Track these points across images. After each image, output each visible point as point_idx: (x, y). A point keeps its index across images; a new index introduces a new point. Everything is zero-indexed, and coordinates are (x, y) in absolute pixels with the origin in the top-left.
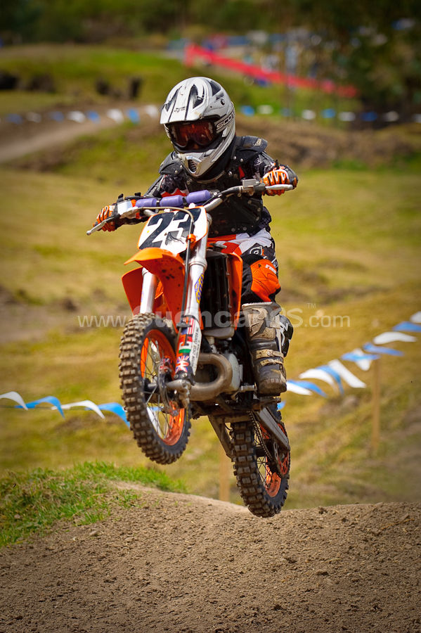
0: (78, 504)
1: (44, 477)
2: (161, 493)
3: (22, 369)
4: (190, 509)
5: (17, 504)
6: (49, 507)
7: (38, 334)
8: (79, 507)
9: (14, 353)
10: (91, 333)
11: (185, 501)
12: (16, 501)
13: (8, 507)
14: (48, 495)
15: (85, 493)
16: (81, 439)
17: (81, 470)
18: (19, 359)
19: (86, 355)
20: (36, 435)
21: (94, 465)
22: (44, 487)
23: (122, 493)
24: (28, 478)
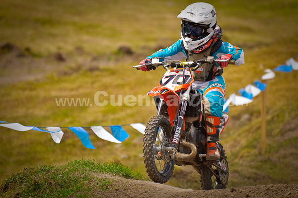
0: (71, 188)
1: (48, 171)
2: (126, 180)
3: (30, 99)
4: (146, 190)
5: (30, 189)
6: (52, 191)
7: (40, 76)
8: (72, 191)
9: (24, 89)
10: (75, 75)
11: (142, 185)
12: (29, 188)
13: (24, 191)
14: (51, 183)
15: (76, 181)
16: (69, 145)
17: (73, 166)
18: (27, 93)
19: (72, 90)
20: (39, 143)
21: (82, 162)
22: (49, 178)
23: (100, 180)
24: (37, 172)
